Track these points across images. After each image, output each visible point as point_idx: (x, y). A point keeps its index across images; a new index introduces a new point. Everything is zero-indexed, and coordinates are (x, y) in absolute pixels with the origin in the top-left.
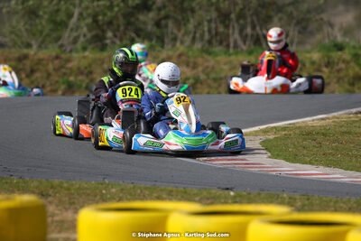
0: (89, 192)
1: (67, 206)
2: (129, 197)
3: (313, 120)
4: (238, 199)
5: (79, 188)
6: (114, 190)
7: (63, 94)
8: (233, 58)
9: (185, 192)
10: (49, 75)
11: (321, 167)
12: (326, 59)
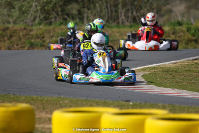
0: (53, 102)
1: (42, 110)
2: (75, 105)
3: (169, 64)
4: (134, 107)
5: (48, 101)
6: (66, 101)
7: (28, 49)
8: (121, 29)
9: (105, 103)
10: (20, 39)
11: (176, 89)
12: (173, 30)
